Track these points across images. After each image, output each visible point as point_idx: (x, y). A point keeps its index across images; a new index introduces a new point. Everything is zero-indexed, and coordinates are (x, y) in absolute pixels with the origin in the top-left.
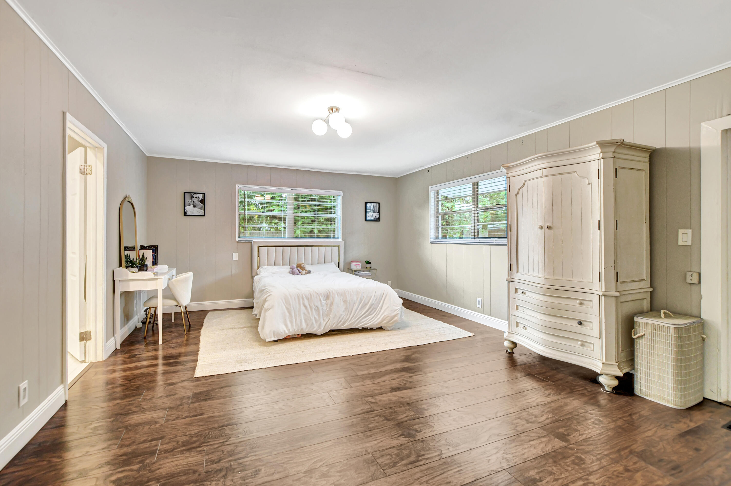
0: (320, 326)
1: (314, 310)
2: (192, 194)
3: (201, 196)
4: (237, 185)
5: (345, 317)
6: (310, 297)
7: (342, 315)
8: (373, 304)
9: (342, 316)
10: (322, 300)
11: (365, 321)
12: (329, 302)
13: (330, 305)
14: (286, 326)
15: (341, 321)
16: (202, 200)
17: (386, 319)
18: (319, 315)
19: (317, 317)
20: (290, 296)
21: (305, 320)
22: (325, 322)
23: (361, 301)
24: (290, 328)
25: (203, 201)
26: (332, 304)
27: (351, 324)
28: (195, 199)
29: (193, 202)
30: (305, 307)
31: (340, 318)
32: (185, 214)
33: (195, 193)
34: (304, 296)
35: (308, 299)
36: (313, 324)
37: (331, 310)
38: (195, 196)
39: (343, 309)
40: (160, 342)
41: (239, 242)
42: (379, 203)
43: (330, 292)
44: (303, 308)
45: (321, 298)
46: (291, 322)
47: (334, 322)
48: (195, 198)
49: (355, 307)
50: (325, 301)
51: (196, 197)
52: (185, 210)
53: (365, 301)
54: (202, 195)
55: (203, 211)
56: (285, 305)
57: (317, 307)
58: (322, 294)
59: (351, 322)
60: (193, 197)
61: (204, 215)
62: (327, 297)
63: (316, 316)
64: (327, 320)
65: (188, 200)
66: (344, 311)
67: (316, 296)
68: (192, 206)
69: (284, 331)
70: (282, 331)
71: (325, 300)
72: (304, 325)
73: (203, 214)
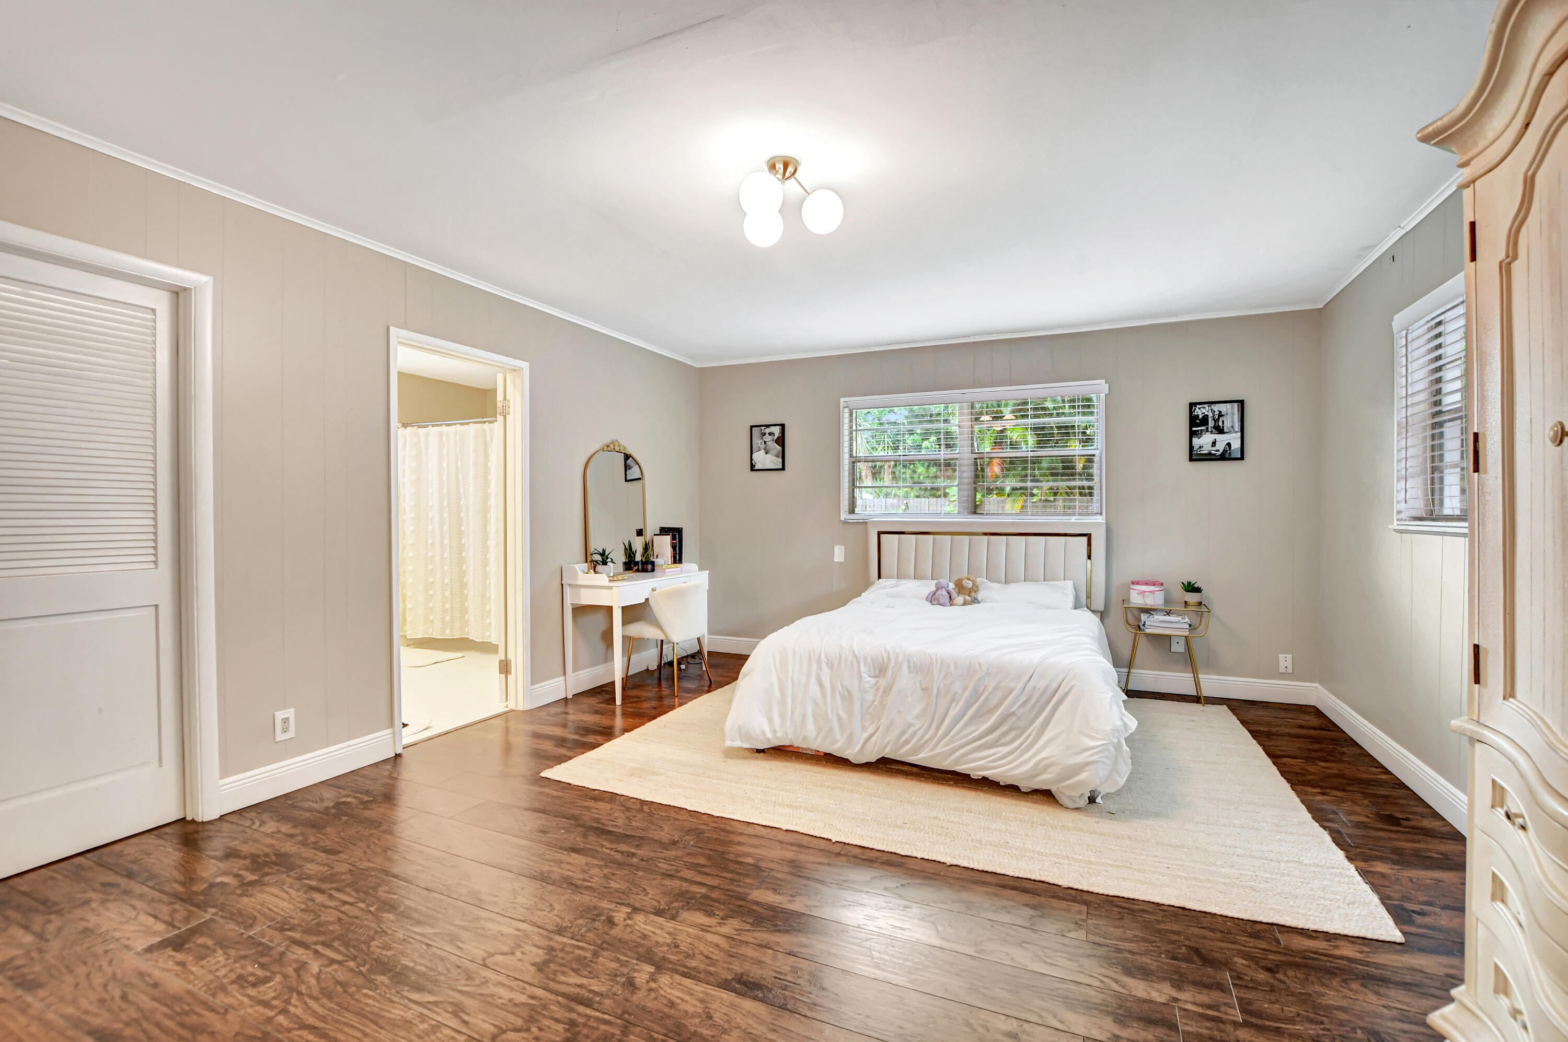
0: (850, 738)
1: (838, 695)
2: (763, 428)
3: (777, 431)
4: (842, 400)
5: (920, 733)
6: (836, 663)
7: (911, 725)
8: (1013, 714)
9: (912, 730)
10: (864, 675)
11: (985, 758)
12: (883, 682)
13: (885, 692)
14: (770, 721)
15: (907, 742)
16: (778, 438)
17: (1050, 770)
18: (850, 712)
19: (844, 716)
20: (794, 651)
21: (815, 716)
22: (866, 735)
23: (976, 694)
24: (778, 729)
25: (781, 441)
26: (887, 691)
27: (937, 755)
28: (768, 438)
29: (765, 442)
30: (821, 684)
31: (903, 733)
32: (752, 468)
33: (768, 426)
34: (823, 657)
35: (830, 665)
36: (831, 730)
37: (883, 705)
38: (767, 431)
39: (917, 710)
40: (618, 701)
41: (845, 522)
42: (1241, 403)
43: (889, 659)
44: (814, 686)
45: (863, 668)
46: (782, 717)
47: (886, 741)
48: (767, 435)
49: (953, 713)
50: (873, 681)
51: (770, 434)
52: (752, 459)
53: (987, 699)
54: (778, 427)
55: (780, 460)
56: (777, 672)
57: (849, 692)
58: (869, 660)
59: (937, 751)
60: (765, 434)
61: (783, 469)
62: (881, 669)
63: (841, 712)
64: (870, 730)
65: (757, 442)
66: (918, 717)
67: (852, 663)
68: (763, 451)
69: (763, 732)
70: (758, 732)
71: (875, 677)
72: (811, 727)
73: (780, 467)
